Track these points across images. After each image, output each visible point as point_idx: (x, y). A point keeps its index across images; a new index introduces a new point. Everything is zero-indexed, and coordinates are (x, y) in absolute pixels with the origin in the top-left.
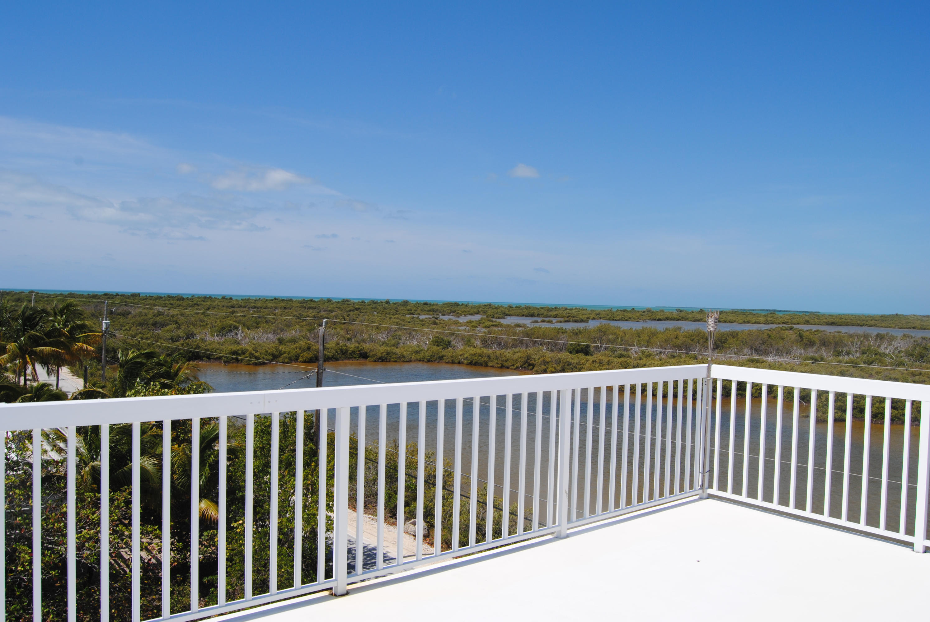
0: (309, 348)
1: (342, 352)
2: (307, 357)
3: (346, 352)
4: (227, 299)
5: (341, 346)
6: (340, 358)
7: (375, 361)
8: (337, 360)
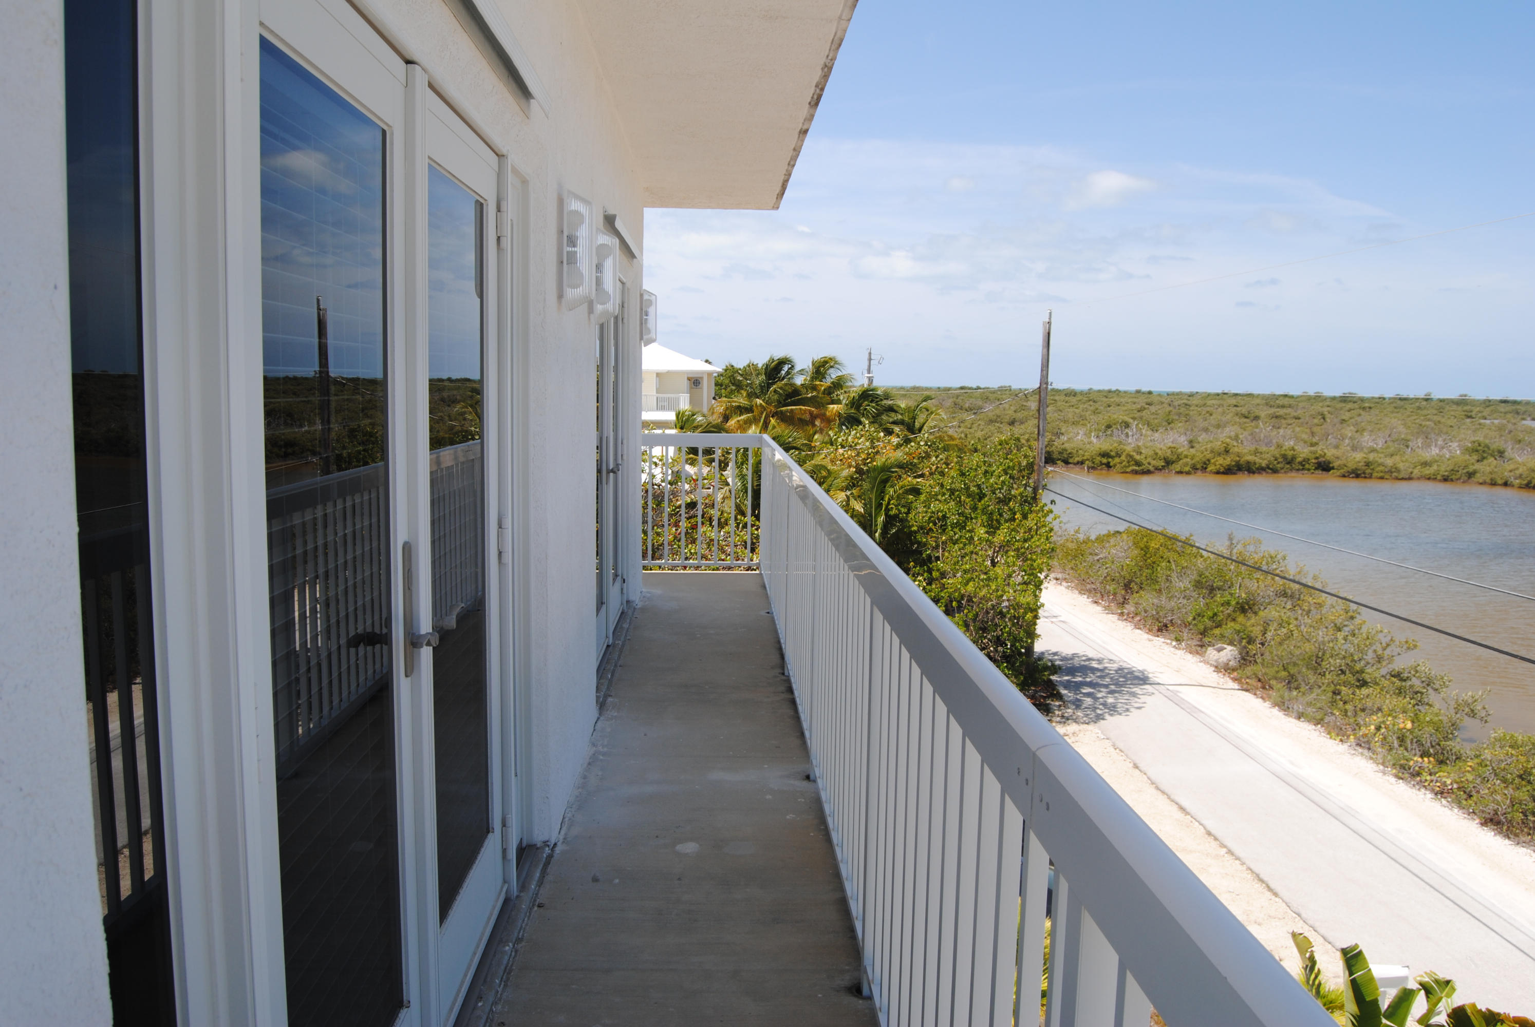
0: (1227, 451)
1: (1286, 459)
2: (1221, 465)
3: (1292, 460)
4: (1143, 393)
5: (1285, 450)
6: (1282, 469)
7: (1344, 476)
8: (1275, 471)
